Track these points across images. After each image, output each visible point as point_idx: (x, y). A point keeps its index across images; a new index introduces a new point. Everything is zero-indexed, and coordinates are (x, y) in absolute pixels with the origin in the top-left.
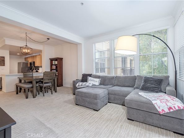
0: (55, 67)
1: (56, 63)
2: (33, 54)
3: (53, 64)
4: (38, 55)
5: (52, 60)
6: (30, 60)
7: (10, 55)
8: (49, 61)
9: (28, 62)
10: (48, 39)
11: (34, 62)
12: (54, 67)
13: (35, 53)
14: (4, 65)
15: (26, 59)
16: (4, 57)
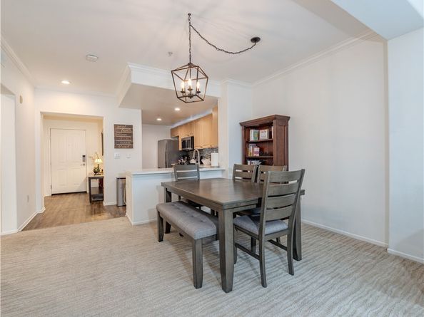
0: (257, 149)
1: (264, 135)
2: (189, 117)
3: (252, 139)
4: (204, 118)
5: (247, 127)
6: (183, 135)
7: (142, 123)
8: (239, 132)
9: (176, 139)
10: (255, 40)
11: (192, 138)
12: (254, 151)
13: (194, 115)
14: (131, 147)
15: (173, 131)
16: (131, 127)
